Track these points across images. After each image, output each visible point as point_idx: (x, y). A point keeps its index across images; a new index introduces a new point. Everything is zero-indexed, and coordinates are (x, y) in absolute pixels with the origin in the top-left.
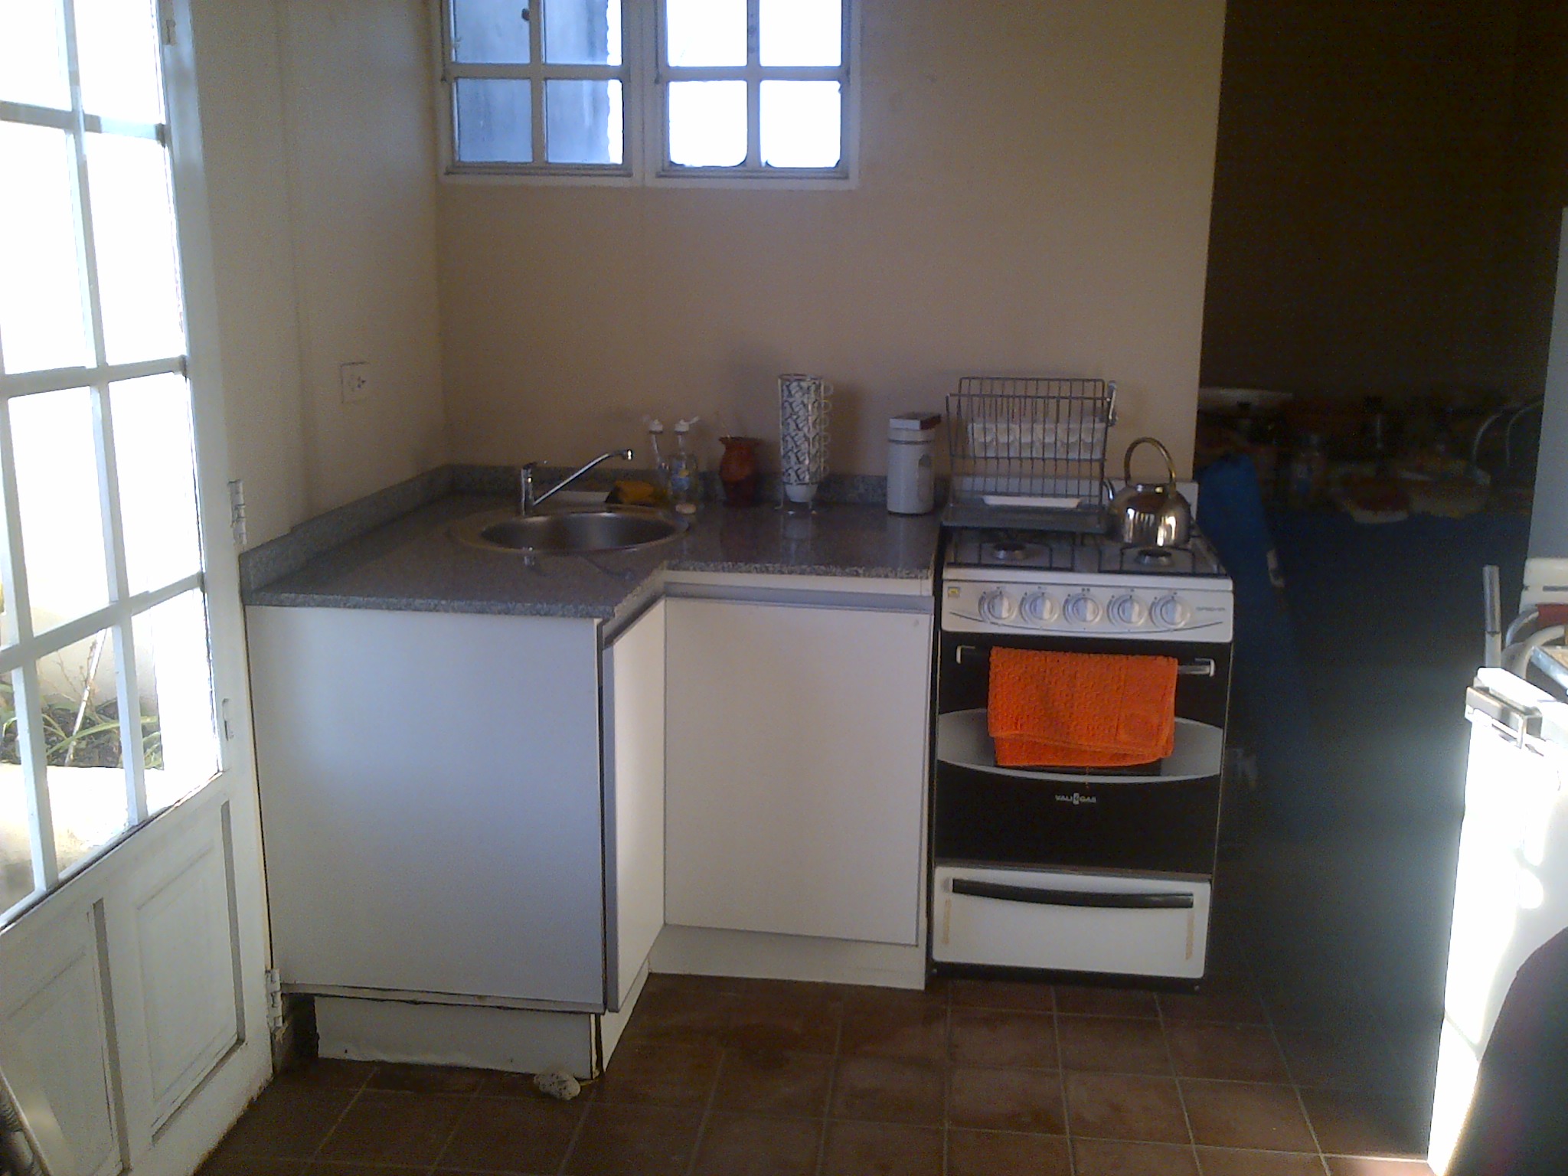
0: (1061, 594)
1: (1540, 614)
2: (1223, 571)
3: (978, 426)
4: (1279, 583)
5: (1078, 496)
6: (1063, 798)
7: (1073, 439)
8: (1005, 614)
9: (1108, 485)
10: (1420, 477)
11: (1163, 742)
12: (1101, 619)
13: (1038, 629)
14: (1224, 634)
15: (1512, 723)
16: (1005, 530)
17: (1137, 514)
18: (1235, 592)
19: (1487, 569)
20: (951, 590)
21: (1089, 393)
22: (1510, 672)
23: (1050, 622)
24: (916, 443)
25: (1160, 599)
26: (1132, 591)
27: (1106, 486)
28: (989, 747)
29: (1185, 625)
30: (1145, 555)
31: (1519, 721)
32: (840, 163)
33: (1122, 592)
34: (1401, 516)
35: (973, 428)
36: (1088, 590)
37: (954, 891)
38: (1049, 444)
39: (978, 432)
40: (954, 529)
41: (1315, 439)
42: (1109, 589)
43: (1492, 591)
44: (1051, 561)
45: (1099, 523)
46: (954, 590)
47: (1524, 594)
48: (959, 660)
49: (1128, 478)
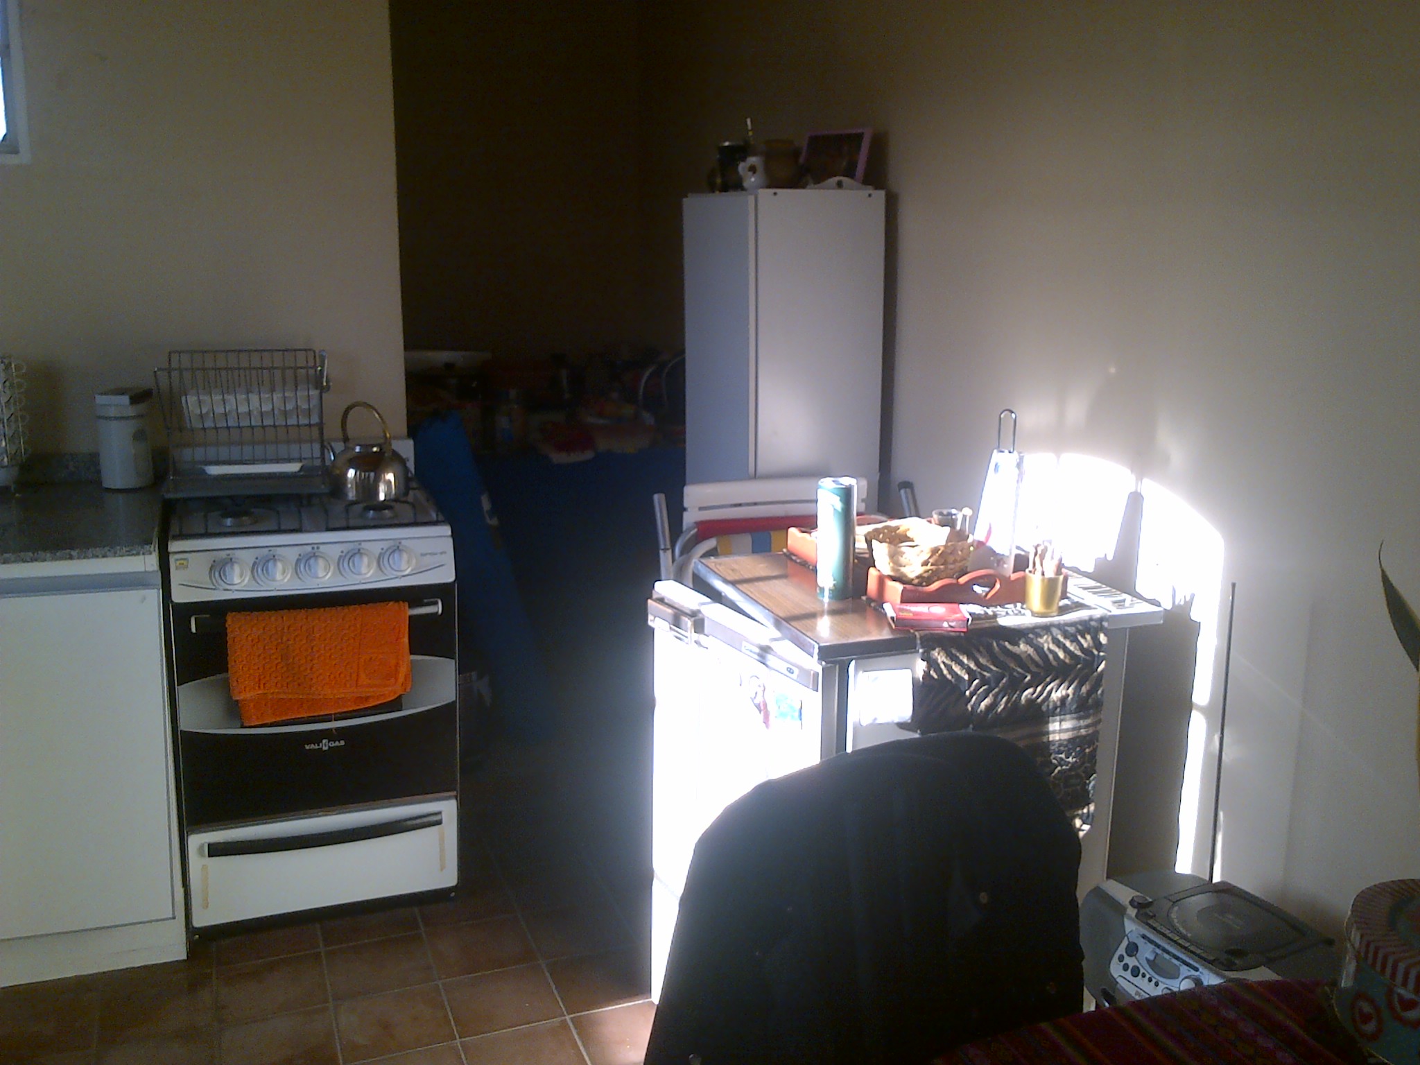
0: (292, 554)
1: (698, 530)
2: (441, 518)
3: (192, 400)
4: (494, 522)
5: (300, 460)
6: (312, 746)
7: (290, 406)
8: (237, 580)
9: (329, 448)
10: (601, 421)
11: (401, 679)
12: (333, 575)
13: (272, 590)
14: (446, 574)
15: (683, 627)
16: (231, 498)
17: (358, 473)
18: (453, 536)
19: (656, 497)
20: (178, 563)
21: (301, 363)
22: (680, 583)
23: (282, 582)
24: (127, 418)
25: (387, 550)
26: (360, 544)
27: (328, 450)
28: (234, 710)
29: (412, 570)
30: (370, 510)
31: (688, 622)
32: (8, 136)
33: (351, 546)
34: (589, 455)
35: (186, 401)
36: (318, 548)
37: (209, 856)
38: (266, 412)
39: (191, 403)
40: (177, 500)
41: (513, 393)
42: (337, 545)
43: (661, 512)
44: (279, 524)
45: (324, 483)
46: (182, 562)
47: (685, 515)
48: (194, 630)
49: (346, 439)
